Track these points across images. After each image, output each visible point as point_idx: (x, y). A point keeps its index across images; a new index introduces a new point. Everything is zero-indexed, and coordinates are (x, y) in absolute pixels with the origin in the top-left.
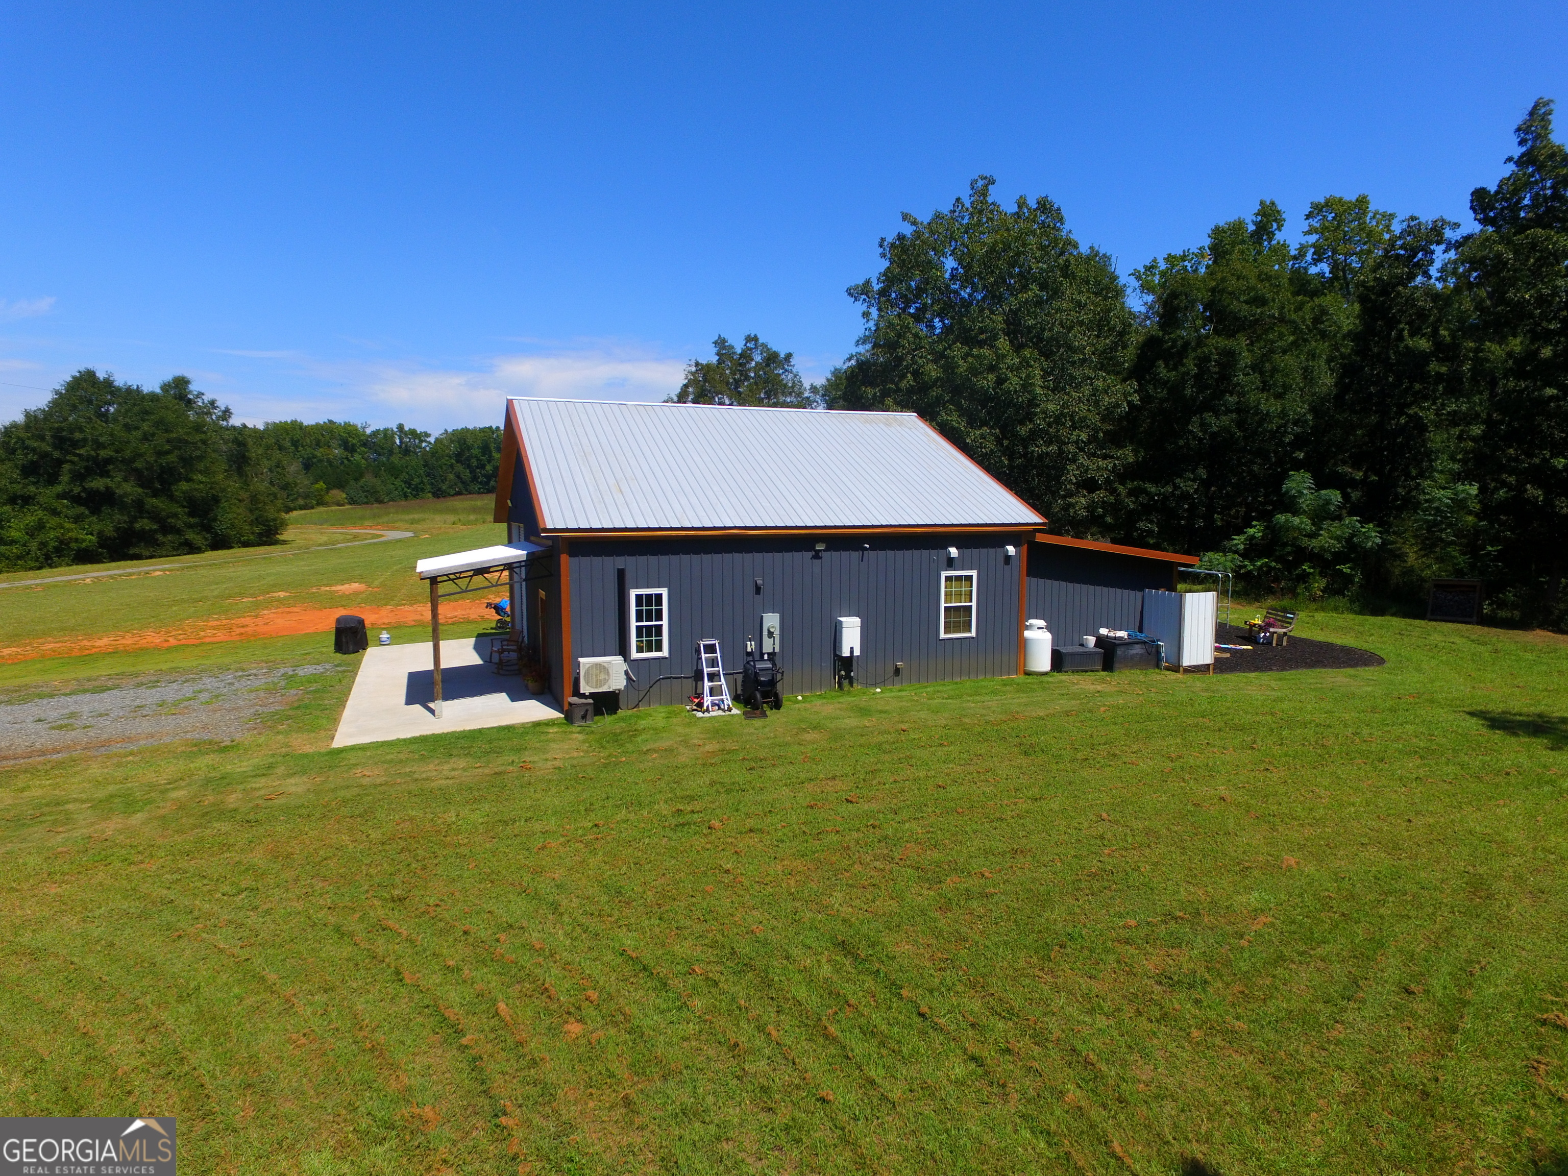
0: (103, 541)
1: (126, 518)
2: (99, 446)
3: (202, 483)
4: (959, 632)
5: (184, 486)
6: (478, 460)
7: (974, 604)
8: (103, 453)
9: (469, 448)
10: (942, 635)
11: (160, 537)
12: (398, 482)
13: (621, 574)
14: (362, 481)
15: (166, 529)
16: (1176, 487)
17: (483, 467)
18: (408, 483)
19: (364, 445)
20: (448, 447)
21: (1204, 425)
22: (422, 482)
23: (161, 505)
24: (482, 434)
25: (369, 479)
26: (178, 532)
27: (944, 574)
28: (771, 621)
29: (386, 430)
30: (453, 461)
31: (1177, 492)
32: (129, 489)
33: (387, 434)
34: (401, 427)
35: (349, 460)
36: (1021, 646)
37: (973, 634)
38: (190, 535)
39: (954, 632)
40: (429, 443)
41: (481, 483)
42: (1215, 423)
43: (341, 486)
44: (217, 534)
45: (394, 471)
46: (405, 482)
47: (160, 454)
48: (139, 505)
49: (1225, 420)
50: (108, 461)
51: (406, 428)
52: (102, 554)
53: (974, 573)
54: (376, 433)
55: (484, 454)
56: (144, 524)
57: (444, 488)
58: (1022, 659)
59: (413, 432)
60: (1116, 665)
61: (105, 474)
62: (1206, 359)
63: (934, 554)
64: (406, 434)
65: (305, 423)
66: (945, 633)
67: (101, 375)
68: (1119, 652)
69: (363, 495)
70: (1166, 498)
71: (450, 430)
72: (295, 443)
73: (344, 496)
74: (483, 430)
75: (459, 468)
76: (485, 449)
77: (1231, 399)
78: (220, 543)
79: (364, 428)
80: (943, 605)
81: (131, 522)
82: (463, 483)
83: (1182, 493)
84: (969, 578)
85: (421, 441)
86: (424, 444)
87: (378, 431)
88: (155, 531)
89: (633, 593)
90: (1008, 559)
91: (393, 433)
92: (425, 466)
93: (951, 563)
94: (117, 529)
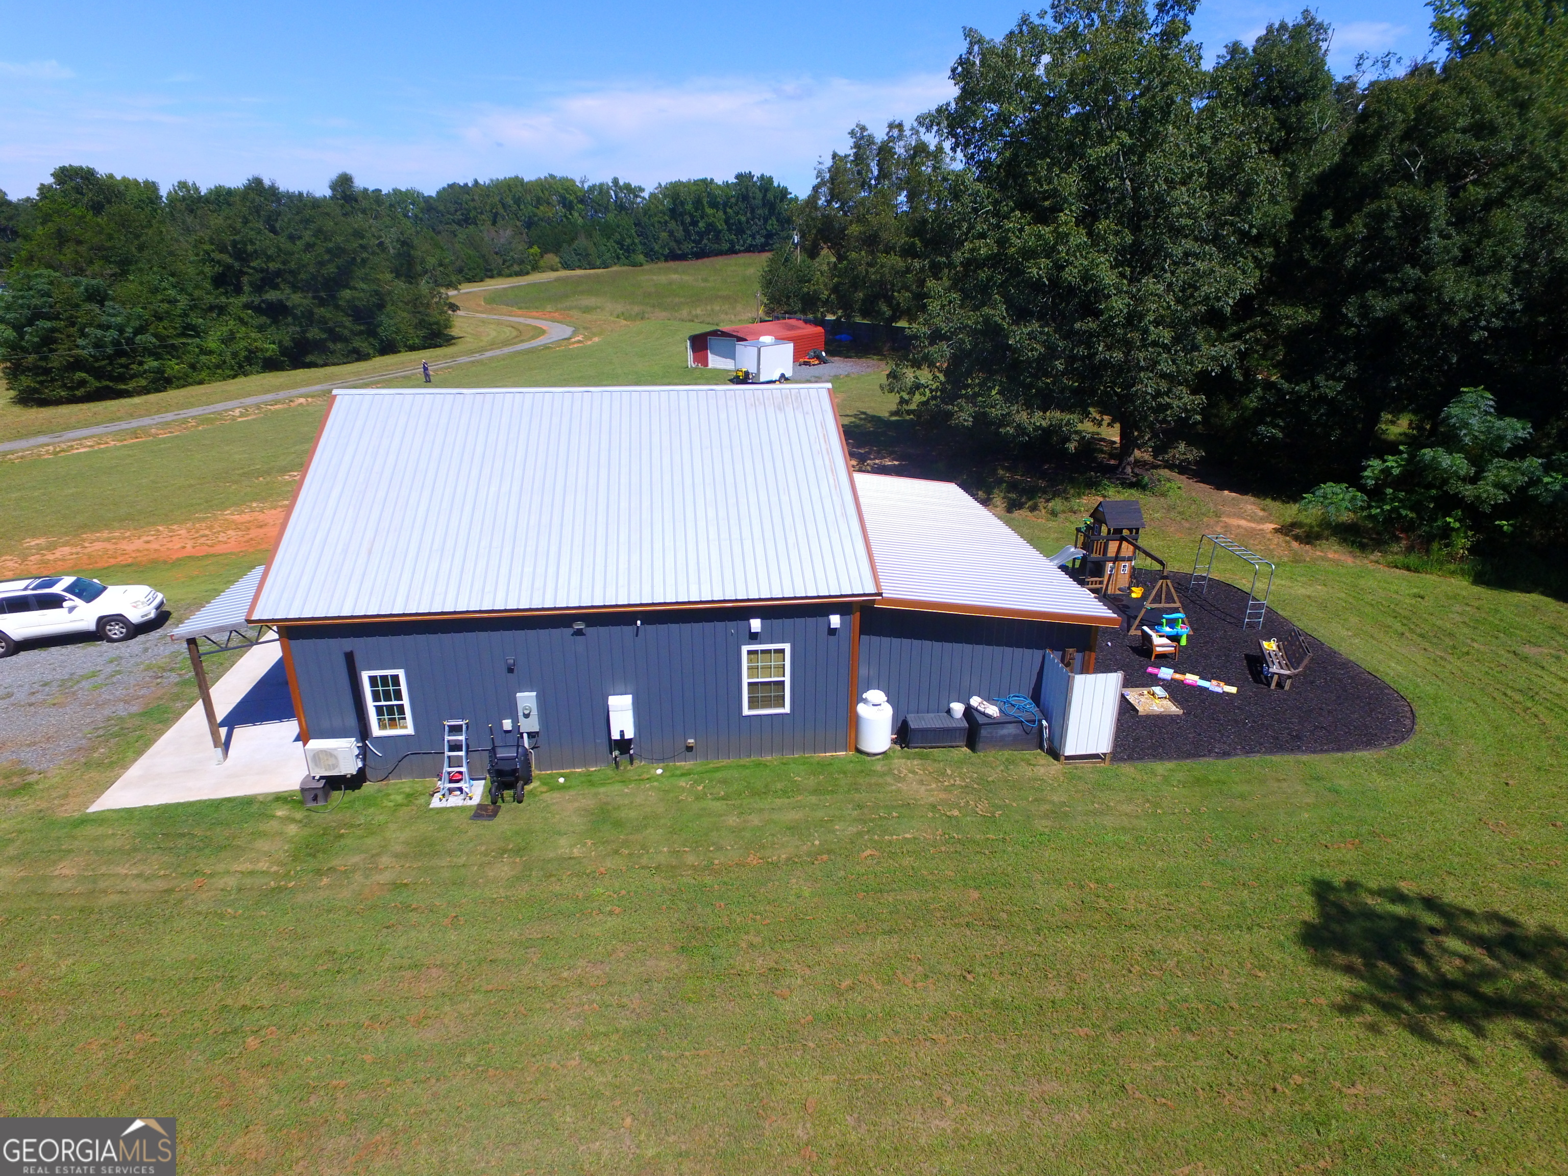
0: (284, 351)
1: (298, 329)
2: (270, 258)
3: (363, 290)
4: (770, 706)
5: (347, 294)
6: (691, 216)
7: (787, 679)
8: (273, 266)
9: (682, 204)
10: (746, 711)
11: (331, 345)
12: (611, 243)
13: (350, 658)
14: (575, 245)
15: (336, 337)
16: (1315, 387)
17: (694, 223)
18: (620, 243)
19: (581, 201)
20: (662, 203)
21: (1365, 310)
22: (633, 243)
23: (328, 315)
24: (695, 188)
25: (582, 242)
26: (346, 340)
27: (745, 649)
28: (527, 699)
29: (601, 185)
30: (667, 218)
31: (1314, 394)
32: (296, 299)
33: (602, 189)
34: (616, 181)
35: (567, 218)
36: (853, 723)
37: (787, 709)
38: (357, 343)
39: (763, 707)
40: (644, 198)
41: (694, 241)
42: (1381, 305)
43: (556, 249)
44: (382, 341)
45: (607, 231)
46: (618, 243)
47: (321, 264)
48: (309, 316)
49: (1395, 302)
50: (278, 273)
51: (621, 183)
52: (284, 361)
53: (787, 647)
54: (592, 188)
55: (696, 210)
56: (314, 333)
57: (656, 248)
58: (853, 736)
59: (627, 187)
60: (980, 746)
61: (276, 287)
62: (1381, 217)
63: (732, 627)
64: (620, 188)
65: (526, 179)
66: (750, 708)
67: (267, 182)
68: (984, 732)
69: (576, 258)
70: (1299, 399)
71: (663, 184)
72: (518, 201)
73: (557, 259)
74: (696, 183)
75: (672, 225)
76: (698, 203)
77: (1412, 272)
78: (388, 348)
79: (583, 182)
80: (745, 680)
81: (304, 332)
82: (676, 241)
83: (1320, 395)
84: (782, 651)
85: (637, 196)
86: (639, 200)
87: (594, 186)
88: (325, 340)
89: (365, 676)
90: (832, 632)
91: (609, 188)
92: (636, 225)
93: (754, 637)
94: (293, 340)
